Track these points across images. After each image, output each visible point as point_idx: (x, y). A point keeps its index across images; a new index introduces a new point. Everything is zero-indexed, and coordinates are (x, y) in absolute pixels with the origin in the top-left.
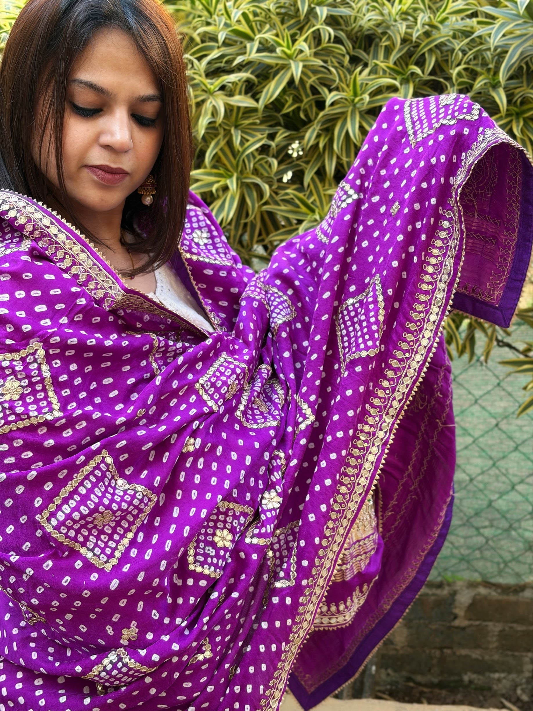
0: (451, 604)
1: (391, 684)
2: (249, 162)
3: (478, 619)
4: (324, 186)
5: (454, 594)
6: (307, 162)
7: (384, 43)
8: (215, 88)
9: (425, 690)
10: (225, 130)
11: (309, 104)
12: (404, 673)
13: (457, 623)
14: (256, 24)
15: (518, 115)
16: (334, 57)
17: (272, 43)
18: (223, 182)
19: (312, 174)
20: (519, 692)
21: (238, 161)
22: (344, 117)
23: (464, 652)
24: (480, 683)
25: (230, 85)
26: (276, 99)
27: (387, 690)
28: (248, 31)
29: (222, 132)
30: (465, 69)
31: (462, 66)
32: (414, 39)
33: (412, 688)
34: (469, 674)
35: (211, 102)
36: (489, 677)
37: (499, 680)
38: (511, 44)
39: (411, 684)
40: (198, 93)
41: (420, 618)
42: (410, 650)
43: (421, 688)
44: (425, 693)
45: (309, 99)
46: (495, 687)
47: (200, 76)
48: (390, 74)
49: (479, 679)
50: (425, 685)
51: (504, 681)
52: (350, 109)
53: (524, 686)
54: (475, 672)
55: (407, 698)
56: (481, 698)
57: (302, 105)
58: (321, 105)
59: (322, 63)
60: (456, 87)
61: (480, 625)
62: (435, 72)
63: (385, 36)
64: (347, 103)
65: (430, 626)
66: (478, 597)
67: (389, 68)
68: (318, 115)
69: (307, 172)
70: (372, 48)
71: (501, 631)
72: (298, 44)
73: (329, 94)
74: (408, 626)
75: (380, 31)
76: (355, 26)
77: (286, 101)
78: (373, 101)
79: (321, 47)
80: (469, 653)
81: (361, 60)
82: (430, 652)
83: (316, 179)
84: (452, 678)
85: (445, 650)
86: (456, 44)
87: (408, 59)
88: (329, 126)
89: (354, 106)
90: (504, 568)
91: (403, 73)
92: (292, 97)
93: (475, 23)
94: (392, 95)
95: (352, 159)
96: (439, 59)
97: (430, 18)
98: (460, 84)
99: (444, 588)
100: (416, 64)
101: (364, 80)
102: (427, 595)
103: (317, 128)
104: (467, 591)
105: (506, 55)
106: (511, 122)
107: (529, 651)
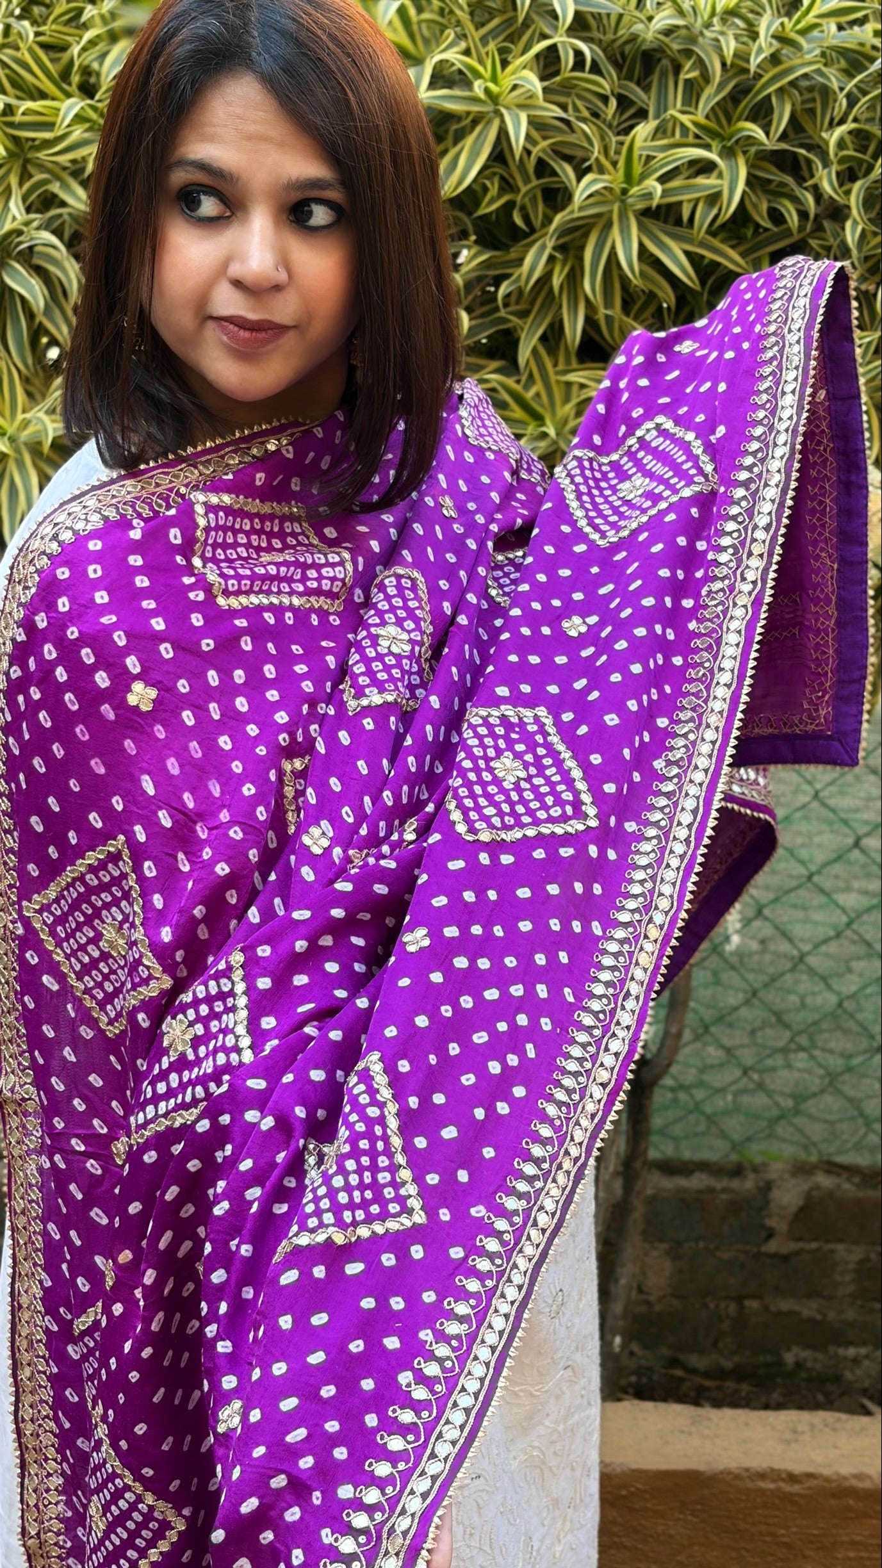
0: (761, 1209)
1: (638, 1372)
3: (816, 1239)
4: (555, 365)
5: (768, 1187)
6: (523, 314)
7: (689, 72)
9: (708, 1383)
11: (530, 195)
12: (664, 1351)
13: (773, 1246)
14: (420, 28)
16: (580, 97)
17: (459, 66)
19: (535, 340)
22: (602, 222)
23: (785, 1305)
24: (818, 1366)
26: (469, 187)
27: (630, 1385)
28: (403, 40)
30: (850, 132)
31: (849, 126)
32: (753, 67)
33: (681, 1380)
34: (796, 1349)
36: (836, 1355)
37: (856, 1361)
39: (679, 1372)
41: (698, 1239)
42: (675, 1302)
43: (699, 1380)
44: (708, 1389)
45: (529, 186)
46: (848, 1375)
48: (697, 137)
49: (815, 1360)
50: (707, 1375)
51: (866, 1363)
52: (616, 208)
54: (808, 1346)
57: (519, 199)
58: (557, 197)
59: (560, 113)
60: (834, 168)
61: (819, 1249)
62: (791, 135)
63: (689, 58)
64: (610, 197)
65: (718, 1254)
66: (815, 1193)
67: (696, 124)
68: (550, 221)
69: (523, 336)
70: (655, 78)
71: (862, 1262)
72: (514, 73)
73: (579, 180)
74: (674, 1254)
75: (676, 46)
76: (620, 33)
77: (486, 190)
78: (665, 193)
79: (558, 79)
80: (797, 1308)
81: (632, 103)
82: (717, 1306)
83: (542, 351)
84: (761, 1359)
85: (747, 1303)
86: (833, 79)
87: (730, 105)
88: (572, 241)
89: (623, 202)
90: (866, 1134)
91: (725, 135)
92: (496, 180)
93: (871, 34)
94: (701, 180)
95: (616, 311)
96: (799, 107)
97: (782, 24)
98: (841, 161)
99: (745, 1177)
100: (753, 118)
101: (642, 148)
102: (711, 1190)
103: (550, 244)
104: (792, 1181)
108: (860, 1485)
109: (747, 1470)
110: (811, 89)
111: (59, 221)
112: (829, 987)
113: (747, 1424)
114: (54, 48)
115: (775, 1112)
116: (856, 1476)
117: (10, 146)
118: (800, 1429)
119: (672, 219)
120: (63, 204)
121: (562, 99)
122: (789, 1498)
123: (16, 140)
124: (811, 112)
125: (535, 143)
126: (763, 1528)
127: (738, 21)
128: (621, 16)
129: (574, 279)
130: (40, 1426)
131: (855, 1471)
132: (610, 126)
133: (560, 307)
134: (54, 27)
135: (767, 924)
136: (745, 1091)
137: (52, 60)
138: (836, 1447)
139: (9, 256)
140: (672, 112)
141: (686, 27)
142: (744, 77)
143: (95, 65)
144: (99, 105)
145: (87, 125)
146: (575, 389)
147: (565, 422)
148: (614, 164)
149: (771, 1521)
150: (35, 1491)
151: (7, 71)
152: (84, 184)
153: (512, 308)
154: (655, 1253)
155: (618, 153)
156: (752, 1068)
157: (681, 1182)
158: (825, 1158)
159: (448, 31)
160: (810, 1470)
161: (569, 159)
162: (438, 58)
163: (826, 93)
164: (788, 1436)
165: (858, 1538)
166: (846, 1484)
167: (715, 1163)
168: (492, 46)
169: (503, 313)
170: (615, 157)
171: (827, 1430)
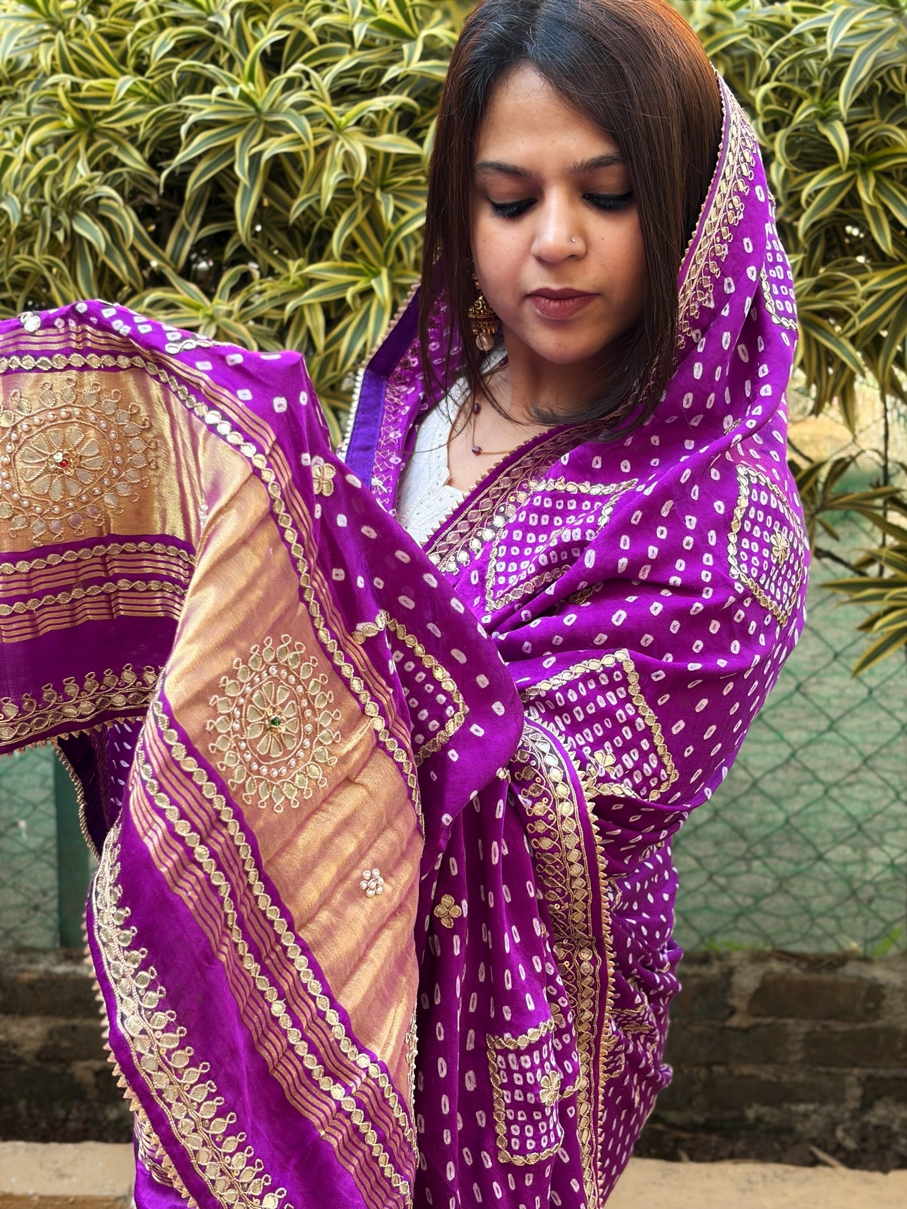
0: (725, 991)
2: (408, 248)
3: (771, 1015)
5: (729, 973)
8: (348, 122)
9: (684, 1135)
10: (364, 193)
13: (735, 1021)
14: (414, 11)
15: (864, 167)
18: (362, 284)
20: (840, 1134)
21: (388, 248)
23: (746, 1070)
24: (775, 1121)
25: (372, 116)
28: (400, 22)
29: (360, 197)
30: (774, 90)
31: (772, 84)
33: (661, 1133)
34: (756, 1106)
35: (342, 146)
36: (789, 1111)
37: (806, 1115)
38: (857, 47)
39: (659, 1127)
40: (319, 129)
43: (676, 1133)
44: (684, 1140)
46: (799, 1127)
47: (322, 100)
49: (772, 1115)
50: (683, 1128)
51: (814, 1117)
53: (848, 1124)
54: (765, 1103)
55: (653, 1151)
56: (777, 1146)
60: (761, 120)
61: (773, 1024)
65: (690, 1028)
66: (769, 977)
71: (808, 1034)
80: (756, 1072)
82: (690, 1071)
84: (727, 1114)
85: (715, 1068)
86: (759, 47)
90: (811, 928)
93: (790, 10)
96: (731, 72)
98: (767, 114)
99: (712, 964)
102: (685, 976)
104: (751, 967)
105: (847, 66)
106: (853, 178)
107: (855, 1065)
110: (741, 57)
111: (120, 180)
112: (781, 808)
113: (709, 1176)
114: (114, 38)
115: (736, 910)
117: (79, 118)
118: (754, 1179)
120: (124, 165)
123: (84, 112)
124: (741, 75)
134: (113, 19)
136: (713, 893)
137: (112, 48)
138: (784, 1195)
139: (78, 208)
143: (147, 50)
144: (150, 82)
145: (139, 99)
151: (75, 57)
152: (141, 148)
156: (717, 873)
158: (778, 947)
163: (753, 59)
164: (745, 1185)
171: (777, 1180)
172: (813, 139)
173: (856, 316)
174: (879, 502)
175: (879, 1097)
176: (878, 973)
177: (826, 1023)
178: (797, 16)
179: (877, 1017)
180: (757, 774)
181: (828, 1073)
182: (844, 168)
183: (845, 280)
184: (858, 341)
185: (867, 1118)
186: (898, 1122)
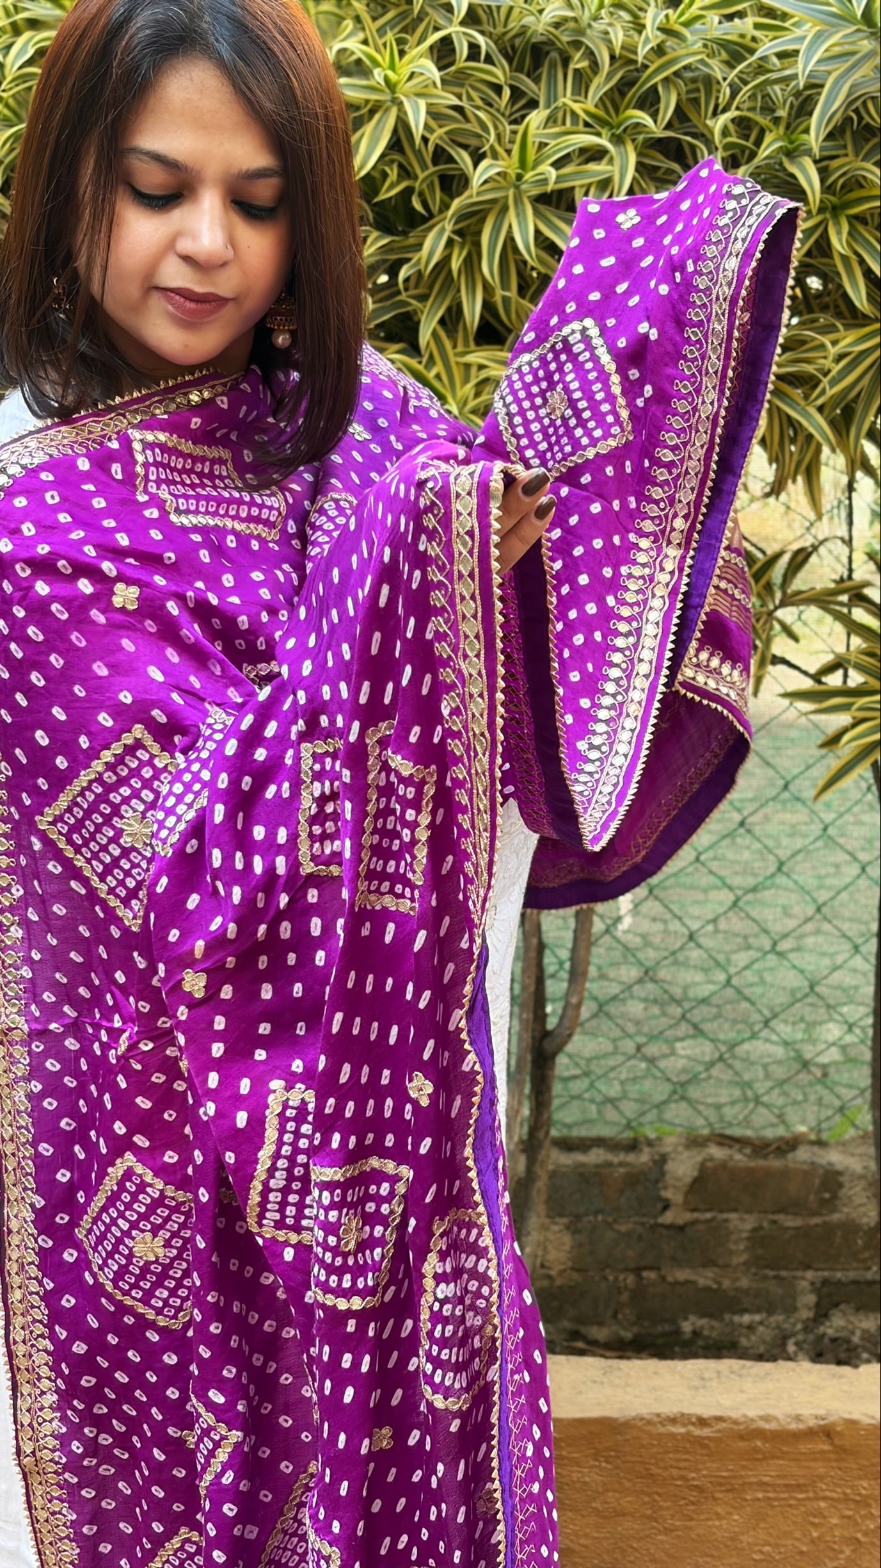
0: (657, 1181)
3: (710, 1210)
4: (455, 347)
5: (663, 1159)
6: (423, 298)
7: (579, 62)
11: (428, 181)
12: (566, 1324)
13: (669, 1217)
15: (836, 211)
16: (472, 86)
17: (359, 55)
19: (434, 322)
22: (498, 207)
23: (682, 1275)
24: (714, 1334)
26: (368, 175)
30: (733, 120)
31: (732, 114)
32: (640, 59)
33: (582, 1351)
34: (692, 1318)
36: (732, 1322)
37: (751, 1328)
38: (829, 73)
39: (580, 1345)
41: (597, 1212)
42: (576, 1276)
45: (427, 173)
46: (744, 1341)
48: (587, 124)
49: (712, 1328)
51: (761, 1329)
52: (511, 193)
53: (800, 1337)
54: (703, 1315)
57: (417, 185)
58: (453, 183)
59: (454, 101)
60: (720, 154)
61: (713, 1219)
62: (676, 124)
63: (578, 49)
64: (503, 183)
65: (617, 1227)
66: (709, 1164)
67: (587, 112)
68: (448, 207)
69: (423, 319)
70: (544, 71)
71: (754, 1230)
72: (411, 62)
73: (476, 166)
74: (573, 1228)
75: (565, 39)
76: (511, 25)
77: (385, 175)
78: (559, 179)
79: (453, 68)
80: (693, 1277)
81: (523, 94)
82: (616, 1278)
83: (442, 334)
84: (659, 1329)
85: (645, 1274)
86: (716, 69)
87: (617, 96)
88: (468, 226)
89: (517, 187)
90: (756, 1107)
91: (614, 124)
92: (395, 167)
93: (751, 26)
94: (592, 167)
95: (513, 293)
96: (684, 97)
97: (667, 16)
98: (726, 148)
99: (641, 1151)
100: (641, 105)
101: (535, 136)
102: (609, 1165)
103: (449, 227)
104: (686, 1154)
105: (819, 94)
106: (823, 224)
107: (808, 1267)
108: (767, 1426)
109: (658, 1415)
110: (694, 80)
112: (718, 964)
115: (668, 1088)
116: (762, 1418)
118: (707, 1375)
119: (563, 205)
121: (457, 90)
122: (699, 1442)
124: (695, 102)
125: (432, 131)
126: (675, 1472)
127: (622, 13)
128: (511, 8)
129: (471, 263)
130: (33, 1346)
131: (762, 1413)
132: (503, 115)
133: (459, 291)
135: (657, 903)
138: (742, 1392)
140: (561, 100)
141: (575, 20)
142: (632, 67)
144: (7, 94)
146: (474, 370)
147: (465, 403)
148: (509, 152)
149: (682, 1465)
150: (28, 1411)
153: (412, 292)
154: (556, 1228)
155: (512, 142)
157: (580, 1157)
158: (717, 1131)
159: (345, 23)
160: (718, 1413)
161: (465, 147)
162: (337, 46)
163: (709, 82)
164: (697, 1383)
165: (765, 1479)
166: (754, 1426)
167: (611, 1139)
168: (390, 36)
169: (403, 296)
170: (509, 146)
171: (733, 1376)
172: (777, 177)
173: (825, 381)
174: (844, 598)
175: (836, 1305)
176: (835, 1158)
177: (775, 1217)
178: (758, 34)
179: (834, 1210)
180: (695, 926)
181: (775, 1277)
182: (814, 211)
183: (814, 339)
184: (826, 411)
185: (822, 1329)
186: (858, 1333)
